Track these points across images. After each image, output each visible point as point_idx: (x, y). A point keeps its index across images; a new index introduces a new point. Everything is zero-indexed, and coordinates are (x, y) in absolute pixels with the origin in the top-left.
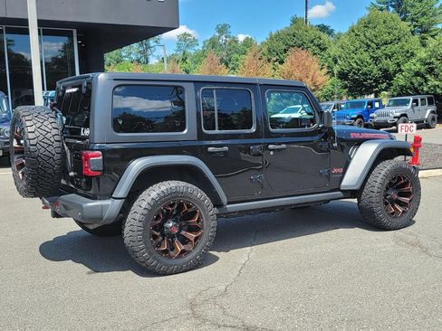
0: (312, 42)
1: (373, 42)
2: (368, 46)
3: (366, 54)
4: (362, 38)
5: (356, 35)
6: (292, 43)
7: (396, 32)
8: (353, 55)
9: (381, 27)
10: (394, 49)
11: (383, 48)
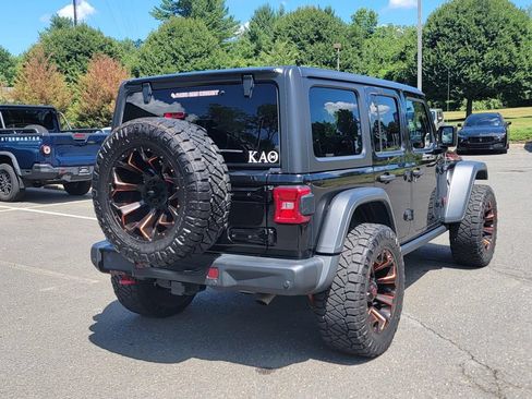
0: (101, 48)
1: (180, 53)
2: (176, 58)
3: (174, 68)
4: (168, 47)
5: (160, 44)
6: (76, 49)
7: (205, 43)
8: (158, 68)
9: (188, 36)
10: (204, 63)
11: (193, 61)
